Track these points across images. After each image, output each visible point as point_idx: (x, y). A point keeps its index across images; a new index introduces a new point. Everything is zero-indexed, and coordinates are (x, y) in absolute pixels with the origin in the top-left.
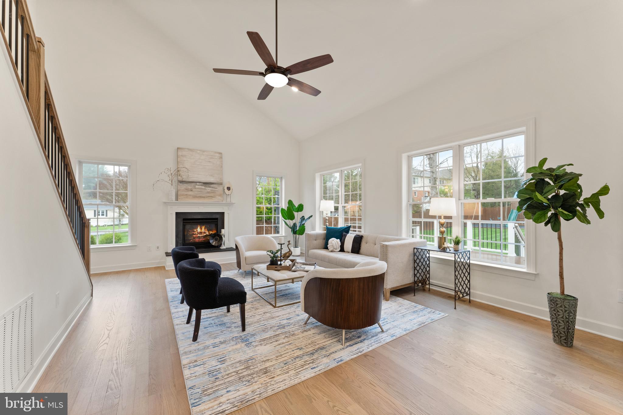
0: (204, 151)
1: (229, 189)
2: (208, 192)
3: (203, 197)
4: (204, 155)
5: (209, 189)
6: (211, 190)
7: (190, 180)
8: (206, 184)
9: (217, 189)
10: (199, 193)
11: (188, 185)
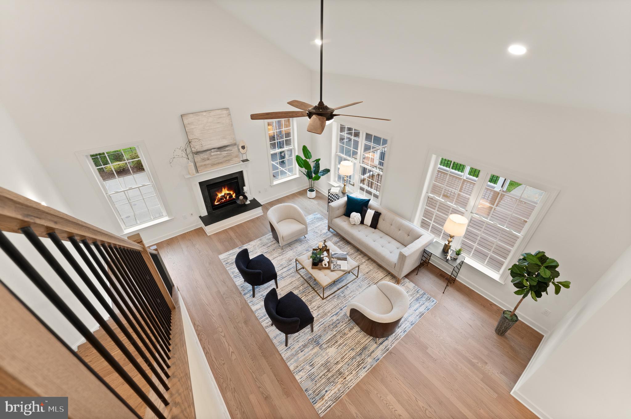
0: (210, 112)
1: (243, 147)
2: (225, 157)
3: (221, 163)
4: (210, 116)
5: (224, 153)
6: (226, 154)
7: (205, 149)
8: (220, 148)
9: (232, 151)
10: (216, 160)
11: (204, 154)
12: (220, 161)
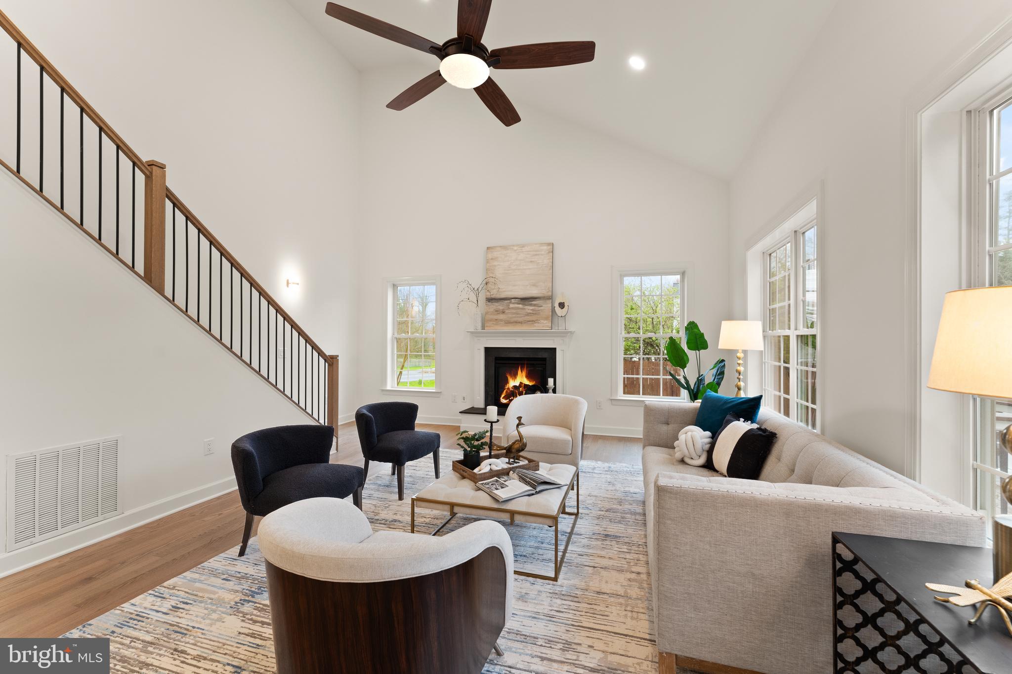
0: (523, 246)
1: (562, 305)
2: (528, 314)
3: (519, 322)
4: (523, 252)
5: (529, 309)
6: (531, 310)
7: (503, 296)
8: (525, 300)
9: (540, 308)
10: (514, 316)
11: (499, 304)
12: (520, 320)
